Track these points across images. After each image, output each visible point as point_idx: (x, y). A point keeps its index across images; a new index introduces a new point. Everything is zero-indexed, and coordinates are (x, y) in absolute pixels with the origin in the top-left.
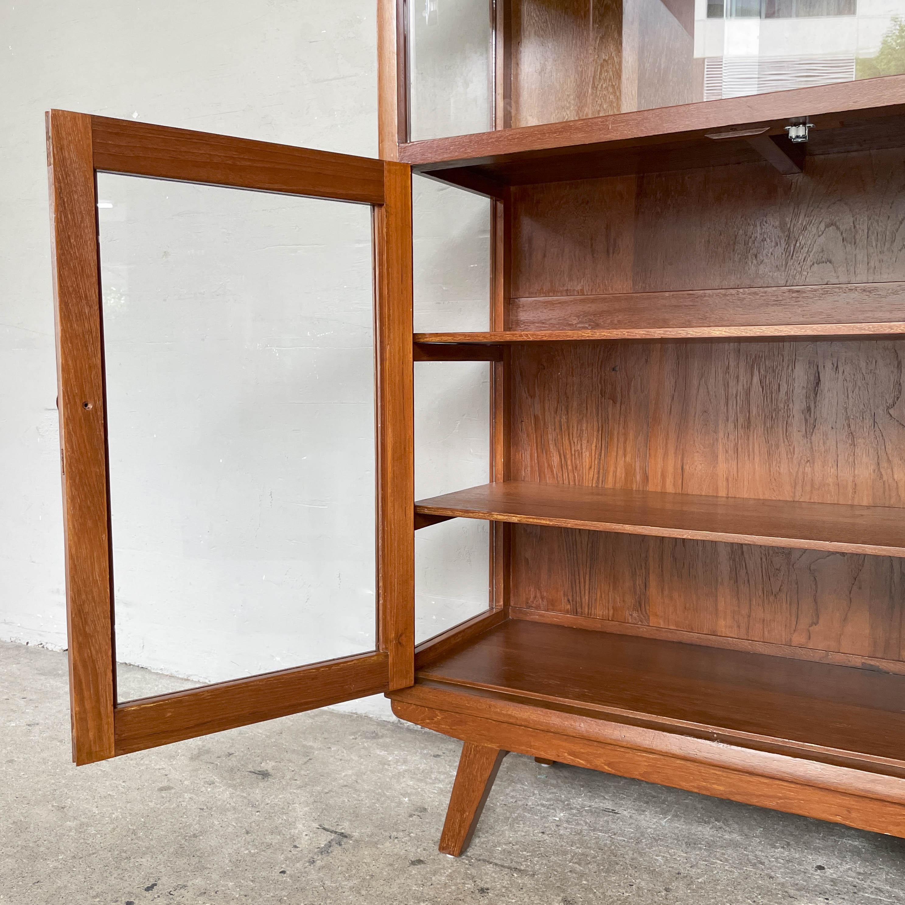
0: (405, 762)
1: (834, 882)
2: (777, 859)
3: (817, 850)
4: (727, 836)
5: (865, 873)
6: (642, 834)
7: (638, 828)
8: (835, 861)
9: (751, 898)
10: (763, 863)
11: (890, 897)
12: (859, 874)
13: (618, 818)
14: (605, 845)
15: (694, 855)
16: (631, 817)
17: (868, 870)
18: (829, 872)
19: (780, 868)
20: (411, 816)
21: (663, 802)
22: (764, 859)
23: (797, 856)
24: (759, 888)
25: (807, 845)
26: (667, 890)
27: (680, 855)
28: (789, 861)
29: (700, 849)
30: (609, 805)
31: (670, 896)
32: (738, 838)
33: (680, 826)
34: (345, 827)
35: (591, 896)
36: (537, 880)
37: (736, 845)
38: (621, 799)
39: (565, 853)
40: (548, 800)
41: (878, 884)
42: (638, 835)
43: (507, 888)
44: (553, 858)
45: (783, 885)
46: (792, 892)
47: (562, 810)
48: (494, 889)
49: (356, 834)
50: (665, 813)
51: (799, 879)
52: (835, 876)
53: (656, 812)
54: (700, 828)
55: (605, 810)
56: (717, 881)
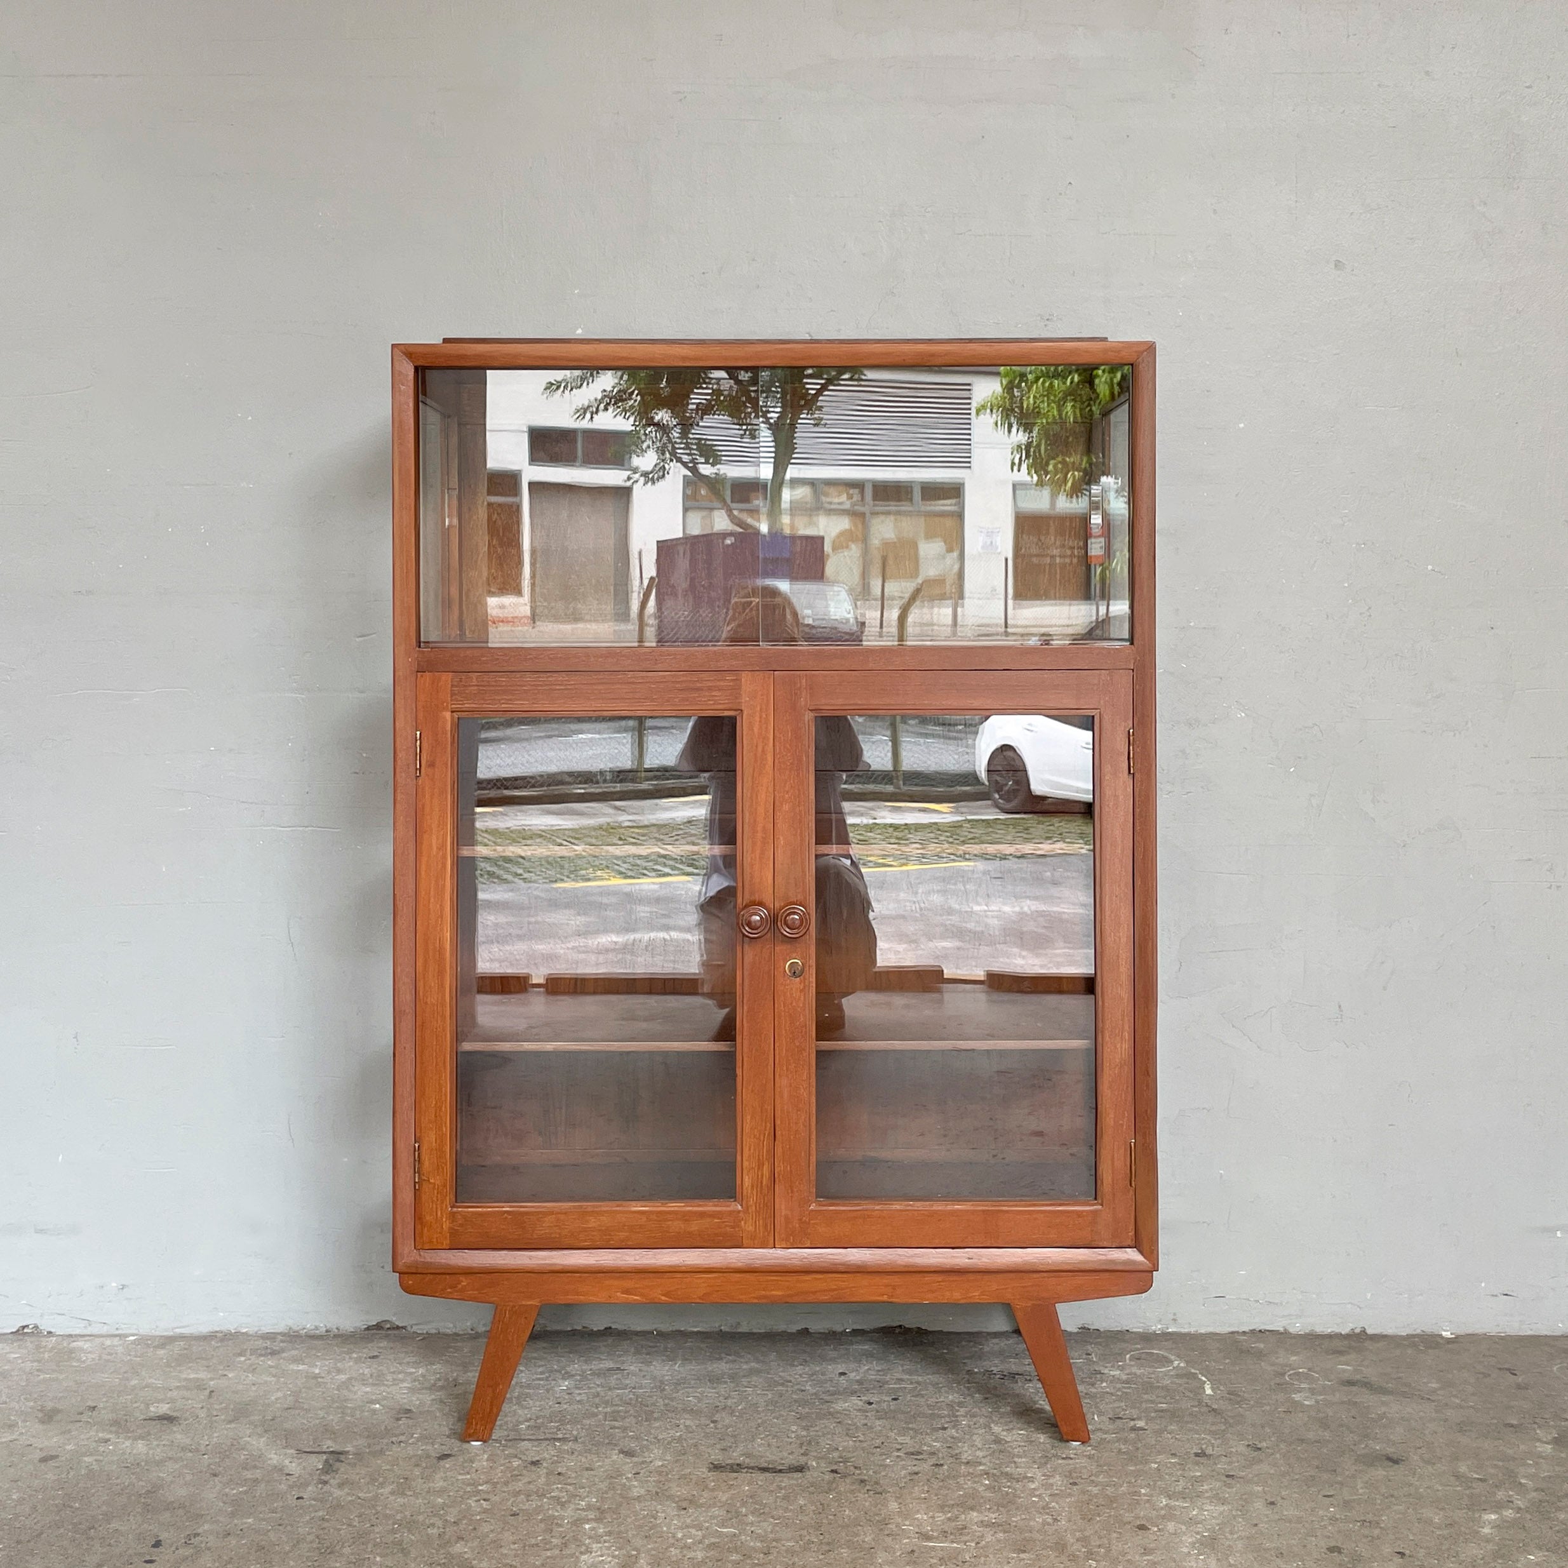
0: (339, 1371)
1: (860, 1382)
2: (800, 1375)
3: (833, 1360)
4: (745, 1367)
5: (882, 1370)
6: (662, 1382)
7: (654, 1378)
8: (853, 1366)
9: (793, 1411)
10: (790, 1382)
11: (912, 1383)
12: (879, 1371)
13: (628, 1374)
14: (631, 1399)
15: (722, 1389)
16: (640, 1370)
17: (885, 1366)
18: (852, 1375)
19: (807, 1382)
20: (398, 1419)
21: (666, 1349)
22: (789, 1378)
23: (818, 1369)
24: (796, 1401)
25: (823, 1359)
26: (713, 1422)
27: (710, 1392)
28: (812, 1375)
29: (726, 1383)
30: (610, 1364)
31: (719, 1426)
32: (757, 1366)
33: (693, 1367)
34: (329, 1445)
35: (645, 1442)
36: (583, 1443)
37: (758, 1372)
38: (620, 1356)
39: (595, 1415)
40: (542, 1373)
41: (898, 1376)
42: (658, 1384)
43: (557, 1456)
44: (587, 1422)
45: (815, 1394)
46: (828, 1398)
47: (564, 1379)
48: (545, 1459)
49: (349, 1448)
50: (673, 1359)
51: (828, 1386)
52: (858, 1378)
53: (663, 1361)
54: (715, 1366)
55: (610, 1370)
56: (756, 1405)
